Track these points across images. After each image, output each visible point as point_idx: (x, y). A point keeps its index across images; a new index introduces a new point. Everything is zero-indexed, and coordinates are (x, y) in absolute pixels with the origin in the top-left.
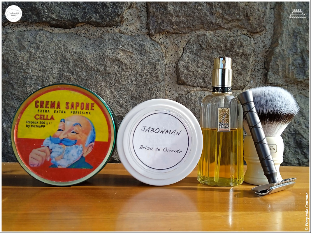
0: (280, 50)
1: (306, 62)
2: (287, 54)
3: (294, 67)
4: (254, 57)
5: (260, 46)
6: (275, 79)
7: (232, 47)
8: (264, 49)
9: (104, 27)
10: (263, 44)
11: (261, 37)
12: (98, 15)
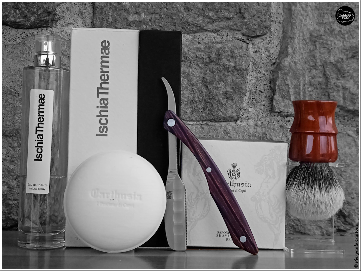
0: (290, 63)
1: (329, 81)
2: (302, 68)
3: (313, 89)
4: (255, 73)
5: (263, 56)
6: (285, 106)
7: (219, 59)
8: (268, 61)
9: (27, 29)
10: (267, 53)
11: (264, 42)
12: (17, 12)
